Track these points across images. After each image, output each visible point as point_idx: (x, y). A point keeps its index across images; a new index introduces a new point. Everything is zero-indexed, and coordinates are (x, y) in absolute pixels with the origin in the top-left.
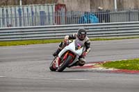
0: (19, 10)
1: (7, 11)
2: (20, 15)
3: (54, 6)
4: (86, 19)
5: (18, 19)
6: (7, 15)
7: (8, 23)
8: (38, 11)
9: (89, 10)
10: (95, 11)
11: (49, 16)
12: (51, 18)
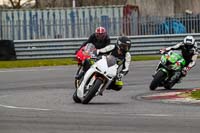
0: (72, 14)
1: (54, 15)
2: (73, 21)
3: (122, 9)
4: (167, 27)
5: (70, 27)
6: (54, 22)
7: (55, 32)
8: (99, 16)
9: (171, 15)
10: (180, 15)
11: (114, 23)
12: (118, 25)
